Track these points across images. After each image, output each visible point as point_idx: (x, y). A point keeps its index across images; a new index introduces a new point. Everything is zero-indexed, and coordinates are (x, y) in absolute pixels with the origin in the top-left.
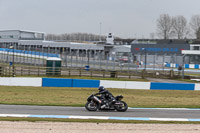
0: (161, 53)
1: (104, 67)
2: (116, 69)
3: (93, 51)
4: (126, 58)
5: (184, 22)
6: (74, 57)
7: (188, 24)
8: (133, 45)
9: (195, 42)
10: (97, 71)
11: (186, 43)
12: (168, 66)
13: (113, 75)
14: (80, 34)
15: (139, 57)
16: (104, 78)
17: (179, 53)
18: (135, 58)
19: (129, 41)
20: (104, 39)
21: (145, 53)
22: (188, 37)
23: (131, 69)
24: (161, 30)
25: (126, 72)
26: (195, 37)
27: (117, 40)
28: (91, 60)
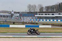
0: (28, 16)
1: (11, 21)
2: (15, 21)
3: (7, 16)
4: (18, 18)
5: (35, 6)
6: (2, 18)
7: (37, 7)
8: (20, 14)
9: (39, 13)
10: (9, 22)
11: (36, 13)
12: (31, 20)
13: (14, 23)
14: (3, 11)
15: (22, 17)
16: (11, 24)
17: (34, 16)
18: (20, 18)
19: (18, 13)
20: (11, 12)
21: (23, 16)
22: (37, 11)
23: (19, 21)
24: (28, 9)
25: (18, 22)
26: (39, 11)
27: (15, 12)
28: (7, 19)
